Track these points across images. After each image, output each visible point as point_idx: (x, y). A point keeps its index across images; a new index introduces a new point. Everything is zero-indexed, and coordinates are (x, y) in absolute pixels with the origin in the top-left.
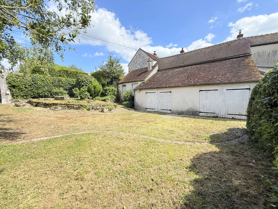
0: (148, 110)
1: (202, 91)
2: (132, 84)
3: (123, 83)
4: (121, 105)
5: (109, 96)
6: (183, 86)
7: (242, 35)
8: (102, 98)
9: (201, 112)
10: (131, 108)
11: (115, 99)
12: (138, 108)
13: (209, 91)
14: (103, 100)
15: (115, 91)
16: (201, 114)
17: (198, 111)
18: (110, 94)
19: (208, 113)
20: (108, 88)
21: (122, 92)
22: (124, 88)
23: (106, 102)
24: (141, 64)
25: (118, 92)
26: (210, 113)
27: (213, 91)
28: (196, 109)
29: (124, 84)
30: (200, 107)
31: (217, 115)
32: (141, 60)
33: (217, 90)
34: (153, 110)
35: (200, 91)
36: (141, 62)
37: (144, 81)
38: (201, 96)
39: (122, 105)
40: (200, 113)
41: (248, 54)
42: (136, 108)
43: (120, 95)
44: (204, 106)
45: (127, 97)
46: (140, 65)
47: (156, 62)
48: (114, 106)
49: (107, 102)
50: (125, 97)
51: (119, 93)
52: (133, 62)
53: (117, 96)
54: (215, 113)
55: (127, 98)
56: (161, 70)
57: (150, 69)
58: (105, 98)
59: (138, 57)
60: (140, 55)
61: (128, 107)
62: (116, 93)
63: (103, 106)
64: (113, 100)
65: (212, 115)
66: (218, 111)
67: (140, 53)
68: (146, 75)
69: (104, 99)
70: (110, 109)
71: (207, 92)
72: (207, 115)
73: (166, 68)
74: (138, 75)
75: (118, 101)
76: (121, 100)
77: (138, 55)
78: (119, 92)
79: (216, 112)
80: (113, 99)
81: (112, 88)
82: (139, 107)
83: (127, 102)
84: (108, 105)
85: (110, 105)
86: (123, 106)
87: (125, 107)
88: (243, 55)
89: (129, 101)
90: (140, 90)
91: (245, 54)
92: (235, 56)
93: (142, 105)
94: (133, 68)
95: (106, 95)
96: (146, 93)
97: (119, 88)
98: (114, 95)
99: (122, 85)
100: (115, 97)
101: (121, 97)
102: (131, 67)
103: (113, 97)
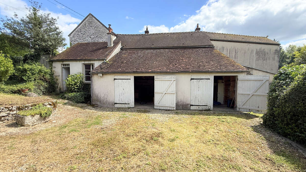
0: (116, 106)
1: (193, 79)
2: (84, 64)
3: (63, 61)
4: (62, 99)
5: (32, 83)
6: (173, 73)
7: (199, 29)
8: (11, 87)
9: (193, 105)
10: (85, 105)
11: (46, 88)
12: (99, 103)
13: (201, 80)
14: (14, 92)
15: (45, 73)
16: (192, 108)
17: (189, 104)
18: (35, 80)
19: (200, 106)
20: (30, 67)
23: (26, 95)
24: (92, 37)
25: (52, 75)
26: (202, 106)
27: (205, 80)
28: (187, 101)
29: (65, 63)
30: (192, 99)
31: (209, 108)
32: (92, 31)
33: (209, 79)
34: (127, 106)
35: (191, 79)
36: (93, 34)
37: (106, 60)
38: (192, 86)
39: (64, 98)
40: (191, 106)
41: (212, 46)
42: (93, 103)
43: (57, 80)
44: (195, 98)
45: (75, 84)
46: (90, 37)
47: (116, 37)
48: (50, 105)
49: (29, 96)
50: (70, 84)
51: (54, 77)
52: (78, 31)
53: (49, 83)
54: (207, 106)
55: (74, 87)
56: (126, 49)
57: (111, 45)
58: (20, 86)
59: (87, 25)
60: (90, 23)
61: (78, 102)
62: (48, 77)
63: (19, 109)
64: (40, 89)
65: (204, 108)
66: (210, 103)
67: (91, 21)
68: (107, 53)
69: (19, 90)
70: (44, 115)
71: (199, 81)
72: (199, 108)
73: (132, 47)
74: (92, 51)
75: (51, 92)
76: (58, 89)
77: (87, 23)
78: (55, 75)
79: (208, 104)
80: (42, 88)
81: (40, 67)
82: (100, 101)
83: (75, 93)
84: (36, 105)
85: (41, 105)
86: (66, 101)
87: (71, 102)
88: (208, 46)
89: (78, 92)
90: (104, 74)
91: (210, 45)
92: (202, 46)
93: (106, 98)
94: (78, 40)
95: (22, 81)
96: (115, 79)
97: (53, 69)
98: (45, 80)
99: (60, 64)
100: (46, 85)
101: (59, 85)
102: (75, 39)
103: (41, 85)
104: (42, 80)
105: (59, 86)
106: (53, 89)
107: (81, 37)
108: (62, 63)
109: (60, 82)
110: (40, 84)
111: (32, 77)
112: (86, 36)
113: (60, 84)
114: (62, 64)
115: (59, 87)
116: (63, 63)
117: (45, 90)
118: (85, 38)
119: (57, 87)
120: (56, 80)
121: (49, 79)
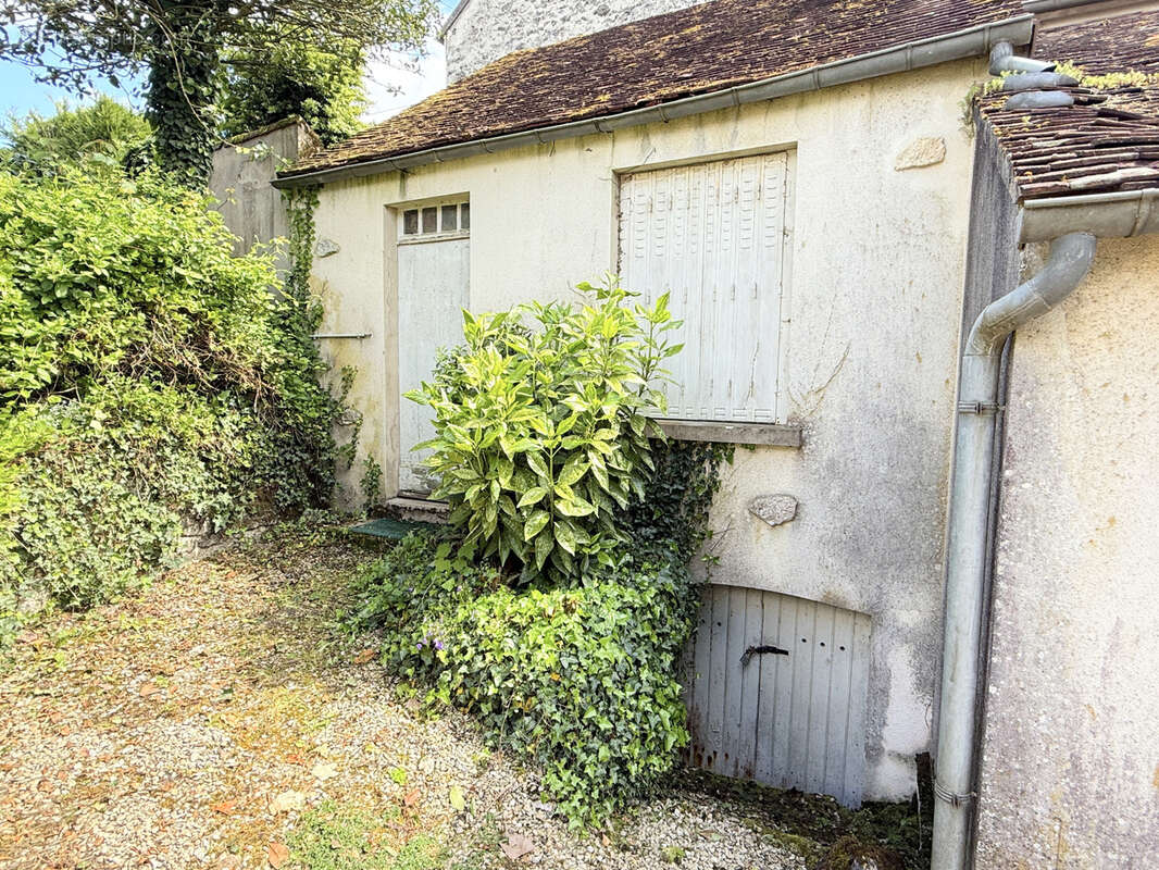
2: (621, 176)
3: (404, 174)
11: (236, 479)
21: (379, 341)
22: (432, 255)
29: (427, 186)
43: (348, 380)
45: (561, 459)
50: (490, 458)
51: (326, 350)
53: (277, 412)
55: (547, 502)
62: (252, 341)
76: (354, 479)
78: (328, 328)
97: (319, 271)
98: (221, 386)
99: (381, 212)
100: (241, 434)
101: (366, 432)
102: (487, 48)
103: (180, 444)
104: (185, 377)
105: (358, 448)
106: (313, 477)
107: (527, 27)
108: (396, 199)
109: (372, 406)
110: (155, 432)
111: (30, 342)
112: (567, 12)
113: (376, 423)
114: (392, 209)
115: (362, 453)
116: (403, 189)
117: (225, 498)
118: (559, 25)
119: (352, 455)
120: (338, 384)
121: (274, 367)
